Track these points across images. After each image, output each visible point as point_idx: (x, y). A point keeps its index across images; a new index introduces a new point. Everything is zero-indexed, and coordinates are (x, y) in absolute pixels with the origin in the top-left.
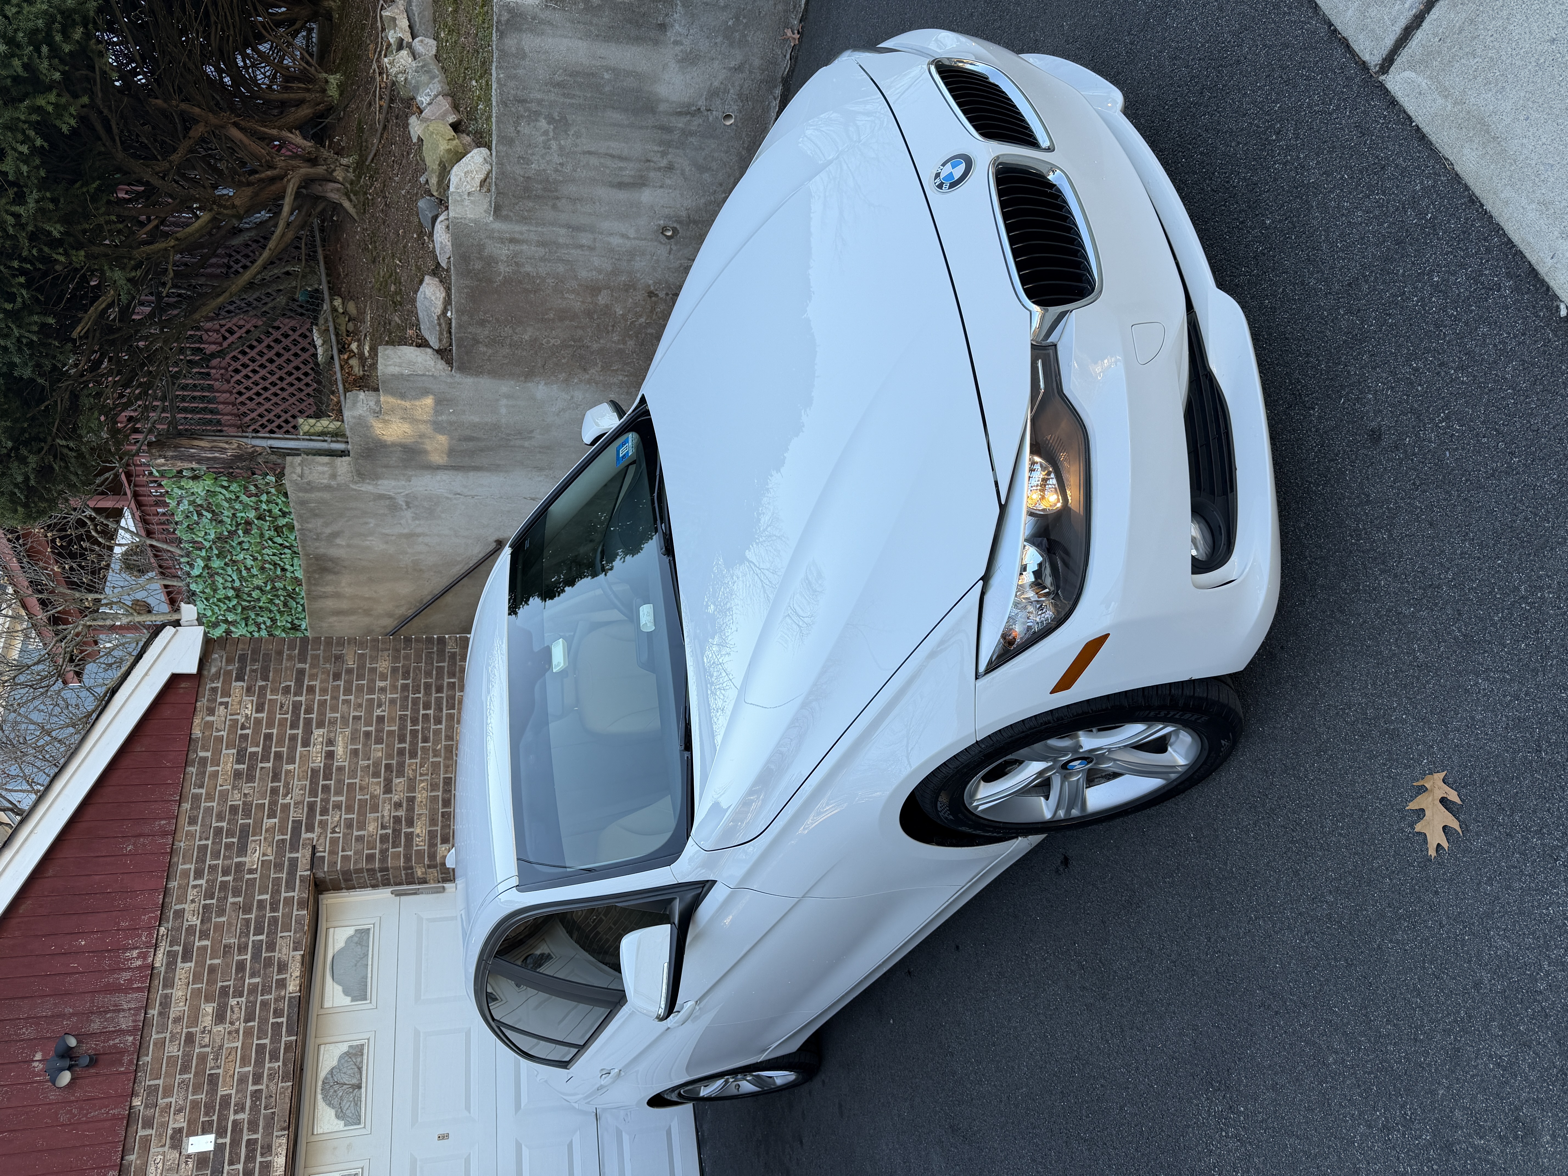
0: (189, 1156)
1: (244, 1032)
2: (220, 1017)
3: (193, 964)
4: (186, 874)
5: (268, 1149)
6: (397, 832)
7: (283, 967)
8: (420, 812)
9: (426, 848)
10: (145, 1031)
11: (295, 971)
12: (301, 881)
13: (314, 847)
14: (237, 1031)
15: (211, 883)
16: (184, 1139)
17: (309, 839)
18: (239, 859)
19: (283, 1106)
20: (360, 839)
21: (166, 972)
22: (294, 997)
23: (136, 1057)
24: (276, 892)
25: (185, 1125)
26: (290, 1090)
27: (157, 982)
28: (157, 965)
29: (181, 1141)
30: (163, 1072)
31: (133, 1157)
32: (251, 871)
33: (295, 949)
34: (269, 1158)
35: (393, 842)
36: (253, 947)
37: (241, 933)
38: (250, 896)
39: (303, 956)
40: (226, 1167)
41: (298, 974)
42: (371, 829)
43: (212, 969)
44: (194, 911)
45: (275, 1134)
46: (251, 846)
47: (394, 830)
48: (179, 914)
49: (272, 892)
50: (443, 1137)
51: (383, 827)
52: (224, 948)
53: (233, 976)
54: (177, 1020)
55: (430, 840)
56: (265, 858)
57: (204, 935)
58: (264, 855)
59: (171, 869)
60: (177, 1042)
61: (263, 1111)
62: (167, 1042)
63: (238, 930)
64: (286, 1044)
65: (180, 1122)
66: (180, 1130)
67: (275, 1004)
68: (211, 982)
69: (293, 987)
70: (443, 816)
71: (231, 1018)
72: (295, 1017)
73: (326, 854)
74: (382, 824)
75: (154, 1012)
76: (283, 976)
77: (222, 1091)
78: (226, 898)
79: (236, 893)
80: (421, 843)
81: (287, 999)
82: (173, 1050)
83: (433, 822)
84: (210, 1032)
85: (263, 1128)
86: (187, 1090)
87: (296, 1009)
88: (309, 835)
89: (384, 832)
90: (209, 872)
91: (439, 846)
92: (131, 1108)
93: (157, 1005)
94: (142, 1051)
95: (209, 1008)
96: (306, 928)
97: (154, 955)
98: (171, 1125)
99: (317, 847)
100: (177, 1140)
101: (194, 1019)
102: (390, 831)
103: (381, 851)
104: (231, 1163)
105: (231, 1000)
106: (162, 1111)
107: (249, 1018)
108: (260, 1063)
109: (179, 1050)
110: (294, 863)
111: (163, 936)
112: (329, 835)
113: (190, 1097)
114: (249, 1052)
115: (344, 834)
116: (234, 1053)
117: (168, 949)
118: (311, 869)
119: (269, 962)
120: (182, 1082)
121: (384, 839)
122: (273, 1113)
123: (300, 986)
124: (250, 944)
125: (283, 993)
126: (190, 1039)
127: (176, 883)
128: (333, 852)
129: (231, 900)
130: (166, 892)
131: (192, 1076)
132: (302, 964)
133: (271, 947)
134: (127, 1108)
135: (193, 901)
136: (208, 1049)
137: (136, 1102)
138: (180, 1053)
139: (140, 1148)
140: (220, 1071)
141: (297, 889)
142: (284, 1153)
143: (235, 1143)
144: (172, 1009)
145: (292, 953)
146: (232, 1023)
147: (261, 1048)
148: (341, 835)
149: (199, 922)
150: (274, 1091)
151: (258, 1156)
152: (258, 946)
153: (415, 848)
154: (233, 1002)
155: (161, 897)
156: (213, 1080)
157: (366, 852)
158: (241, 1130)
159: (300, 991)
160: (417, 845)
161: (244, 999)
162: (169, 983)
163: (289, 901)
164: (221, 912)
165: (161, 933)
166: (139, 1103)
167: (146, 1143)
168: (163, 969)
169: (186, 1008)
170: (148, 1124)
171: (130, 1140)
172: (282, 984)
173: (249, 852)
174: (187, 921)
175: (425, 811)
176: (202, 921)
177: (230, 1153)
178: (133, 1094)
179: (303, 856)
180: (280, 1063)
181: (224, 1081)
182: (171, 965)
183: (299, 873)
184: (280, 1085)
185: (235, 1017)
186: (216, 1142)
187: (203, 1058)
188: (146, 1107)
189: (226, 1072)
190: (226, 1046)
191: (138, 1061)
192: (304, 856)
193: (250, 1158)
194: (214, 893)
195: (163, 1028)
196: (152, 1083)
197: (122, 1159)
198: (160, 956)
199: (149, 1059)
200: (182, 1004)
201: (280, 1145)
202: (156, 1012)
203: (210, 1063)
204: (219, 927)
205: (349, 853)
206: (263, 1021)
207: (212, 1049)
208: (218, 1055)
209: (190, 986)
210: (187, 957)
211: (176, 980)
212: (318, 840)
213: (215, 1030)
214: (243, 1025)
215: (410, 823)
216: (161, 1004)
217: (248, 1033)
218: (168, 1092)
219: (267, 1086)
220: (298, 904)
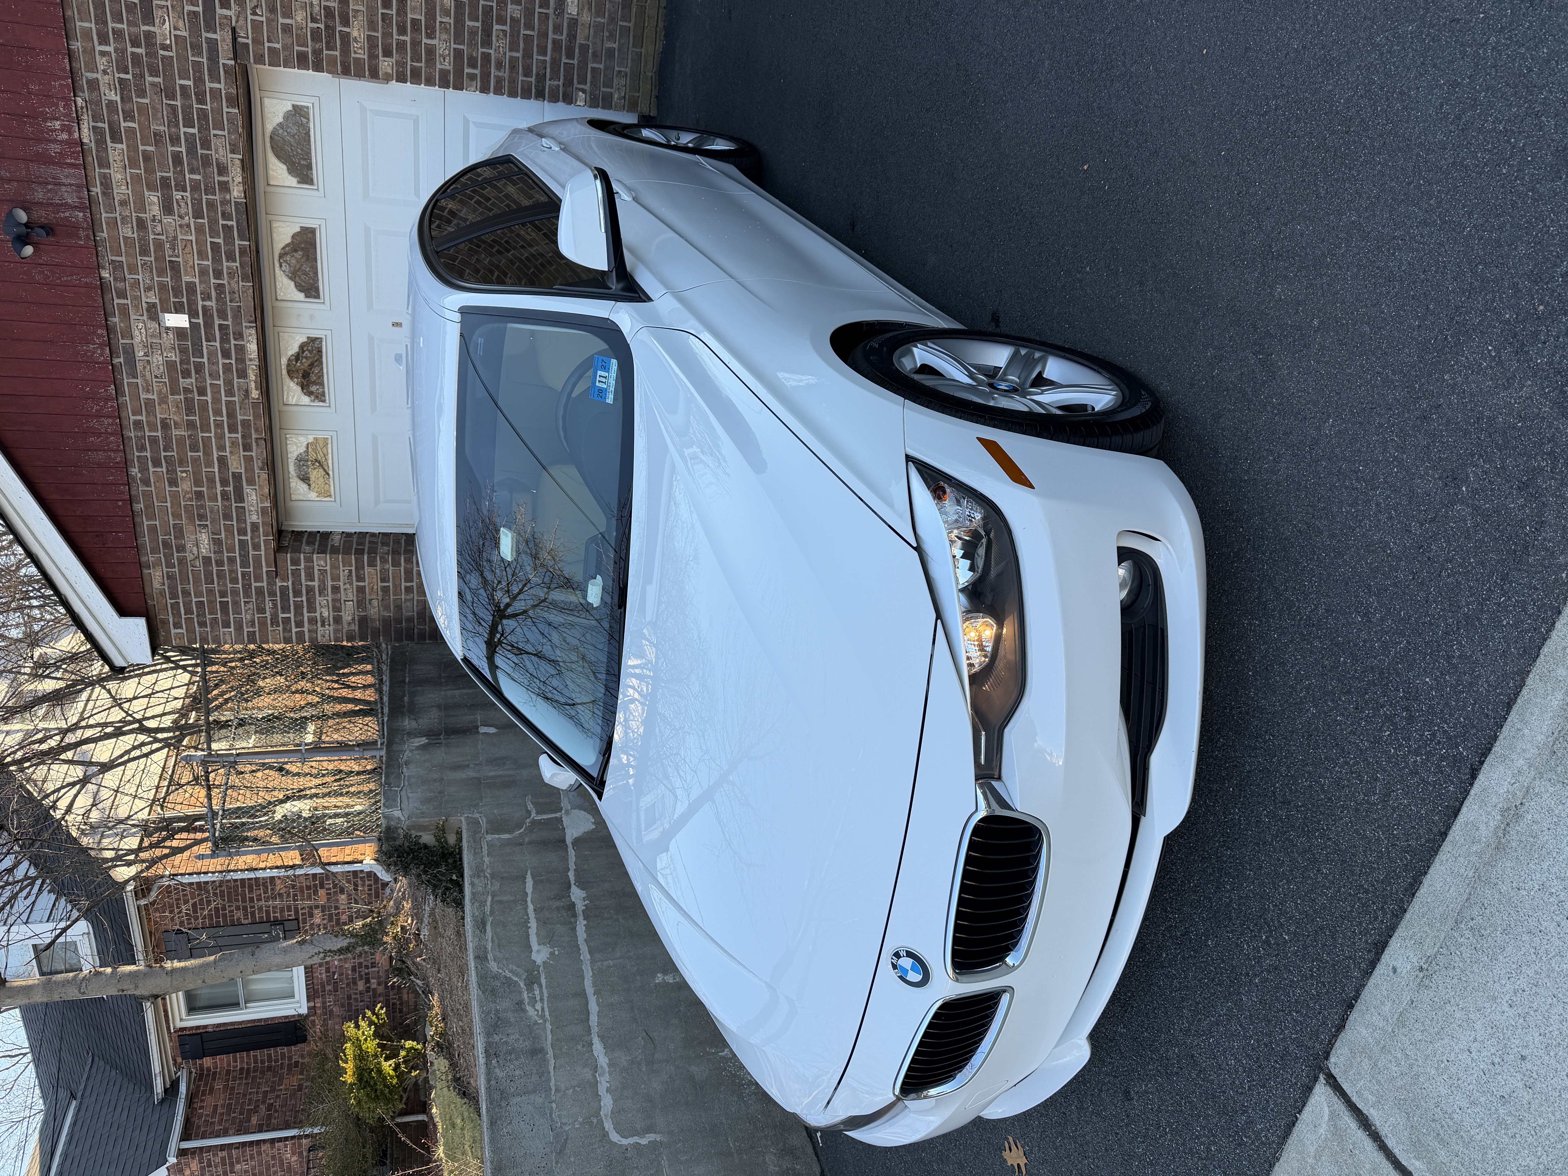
0: (168, 328)
1: (195, 229)
2: (167, 208)
3: (124, 146)
4: (87, 34)
5: (239, 336)
6: (330, 29)
7: (223, 170)
8: (356, 8)
9: (366, 57)
10: (93, 208)
11: (236, 176)
12: (226, 72)
13: (234, 30)
14: (188, 226)
15: (121, 52)
16: (160, 314)
17: (226, 17)
18: (146, 28)
19: (247, 303)
20: (287, 29)
21: (97, 151)
22: (241, 203)
23: (91, 233)
24: (199, 81)
25: (157, 301)
26: (251, 291)
27: (90, 159)
28: (85, 140)
29: (156, 313)
30: (123, 251)
31: (116, 320)
32: (165, 47)
33: (233, 152)
34: (242, 343)
35: (327, 43)
36: (186, 141)
37: (169, 121)
38: (169, 78)
39: (242, 161)
40: (204, 343)
41: (240, 180)
42: (299, 19)
43: (147, 157)
44: (109, 84)
45: (244, 324)
46: (158, 13)
47: (327, 27)
48: (94, 85)
49: (194, 79)
50: (397, 325)
51: (313, 20)
52: (155, 136)
53: (172, 169)
54: (123, 203)
55: (369, 48)
56: (178, 33)
57: (128, 116)
58: (176, 29)
59: (68, 25)
60: (130, 225)
61: (229, 303)
62: (119, 222)
63: (166, 118)
64: (240, 249)
65: (153, 298)
66: (154, 305)
67: (221, 207)
68: (150, 171)
69: (237, 192)
70: (383, 20)
71: (179, 212)
72: (245, 223)
73: (250, 41)
74: (311, 14)
75: (97, 190)
76: (225, 179)
77: (186, 279)
78: (142, 76)
79: (154, 72)
80: (360, 51)
81: (233, 204)
82: (127, 231)
83: (372, 25)
84: (160, 221)
85: (232, 318)
86: (151, 271)
87: (244, 216)
88: (225, 12)
89: (315, 25)
90: (114, 38)
91: (381, 58)
92: (101, 278)
93: (98, 183)
94: (96, 227)
95: (153, 198)
96: (240, 130)
97: (79, 129)
98: (144, 299)
99: (238, 30)
100: (153, 313)
101: (141, 206)
102: (322, 26)
103: (314, 52)
104: (208, 340)
105: (175, 193)
106: (131, 286)
107: (198, 214)
108: (217, 260)
109: (133, 233)
110: (213, 45)
111: (82, 108)
112: (250, 17)
113: (156, 279)
114: (204, 248)
115: (267, 19)
116: (189, 246)
117: (92, 124)
118: (235, 58)
119: (206, 161)
120: (145, 264)
121: (316, 35)
122: (239, 307)
123: (245, 193)
124: (182, 136)
125: (228, 197)
126: (141, 224)
127: (79, 44)
128: (257, 41)
129: (149, 79)
130: (70, 55)
131: (152, 259)
132: (243, 170)
133: (206, 144)
134: (98, 279)
135: (105, 72)
136: (164, 237)
137: (105, 274)
138: (135, 235)
139: (120, 314)
140: (180, 260)
141: (222, 81)
142: (255, 341)
143: (208, 324)
144: (115, 191)
145: (230, 156)
146: (180, 217)
147: (215, 247)
148: (264, 19)
149: (118, 99)
150: (236, 289)
151: (232, 339)
152: (190, 141)
153: (353, 55)
154: (177, 195)
155: (66, 61)
156: (175, 267)
157: (296, 48)
158: (212, 316)
159: (245, 197)
160: (355, 53)
161: (188, 194)
162: (104, 163)
163: (216, 94)
164: (142, 93)
165: (79, 104)
166: (107, 275)
167: (125, 312)
168: (93, 145)
169: (130, 192)
170: (122, 294)
171: (109, 307)
172: (225, 187)
173: (157, 21)
174: (105, 94)
175: (361, 8)
176: (122, 98)
177: (206, 333)
178: (99, 266)
179: (223, 38)
180: (238, 264)
181: (186, 270)
182: (100, 142)
183: (221, 61)
184: (241, 283)
185: (183, 211)
186: (190, 322)
187: (159, 245)
188: (115, 279)
189: (186, 262)
190: (180, 237)
191: (94, 236)
192: (224, 40)
193: (224, 340)
194: (127, 67)
195: (111, 209)
196: (114, 258)
197: (106, 320)
198: (86, 130)
199: (105, 235)
200: (124, 187)
201: (250, 335)
202: (99, 190)
203: (168, 252)
204: (142, 109)
205: (276, 45)
206: (213, 222)
207: (167, 237)
208: (174, 245)
209: (128, 171)
210: (116, 137)
211: (111, 161)
212: (237, 22)
213: (165, 221)
214: (192, 220)
215: (346, 22)
216: (102, 184)
217: (200, 229)
218: (133, 269)
219: (229, 283)
220: (227, 101)
